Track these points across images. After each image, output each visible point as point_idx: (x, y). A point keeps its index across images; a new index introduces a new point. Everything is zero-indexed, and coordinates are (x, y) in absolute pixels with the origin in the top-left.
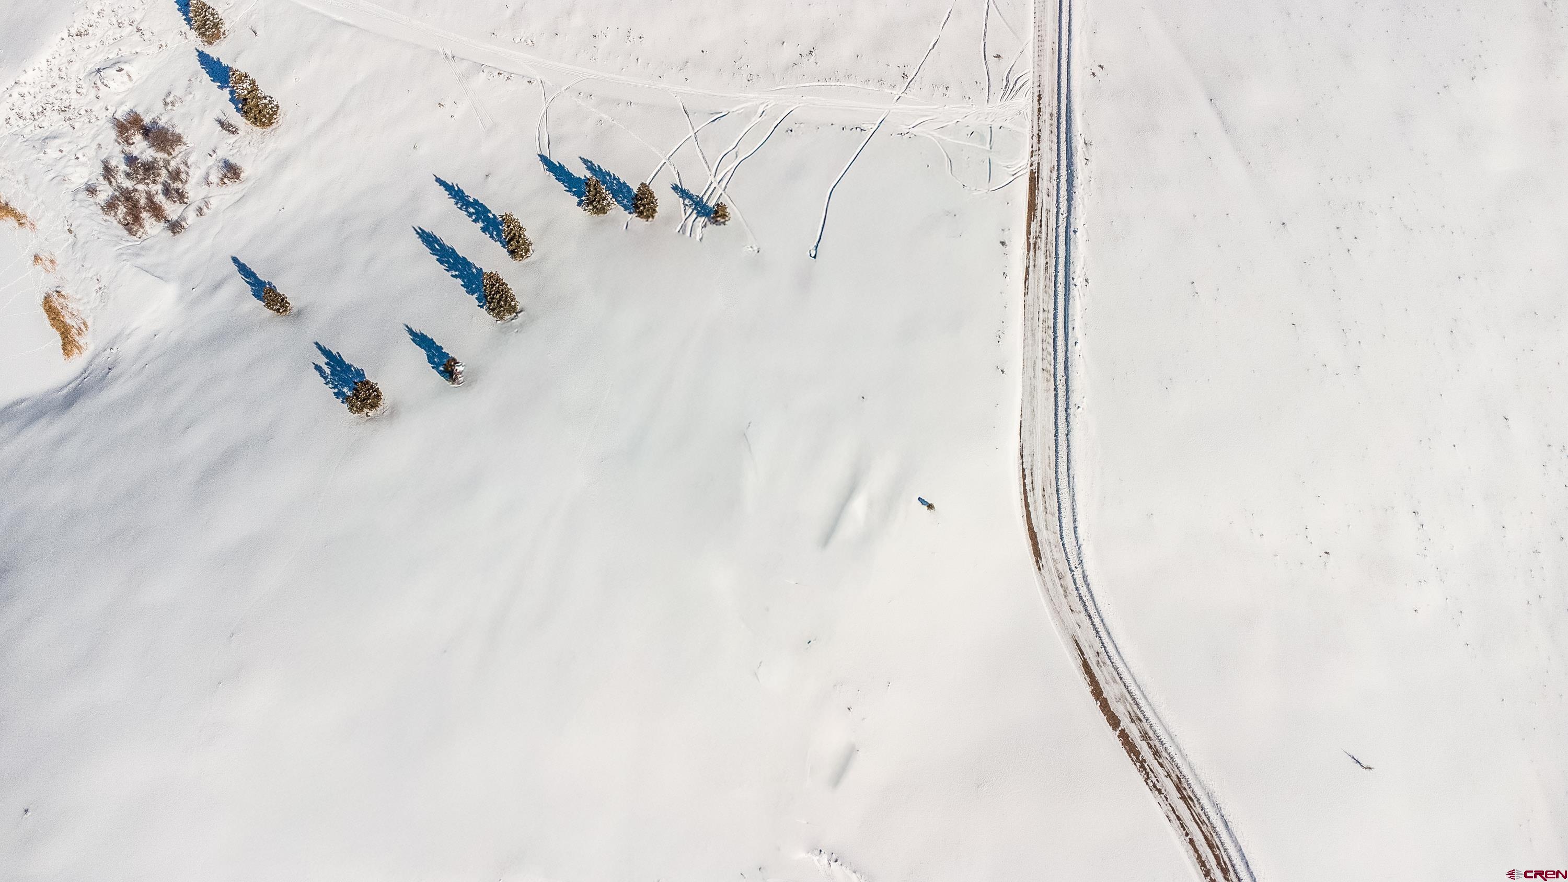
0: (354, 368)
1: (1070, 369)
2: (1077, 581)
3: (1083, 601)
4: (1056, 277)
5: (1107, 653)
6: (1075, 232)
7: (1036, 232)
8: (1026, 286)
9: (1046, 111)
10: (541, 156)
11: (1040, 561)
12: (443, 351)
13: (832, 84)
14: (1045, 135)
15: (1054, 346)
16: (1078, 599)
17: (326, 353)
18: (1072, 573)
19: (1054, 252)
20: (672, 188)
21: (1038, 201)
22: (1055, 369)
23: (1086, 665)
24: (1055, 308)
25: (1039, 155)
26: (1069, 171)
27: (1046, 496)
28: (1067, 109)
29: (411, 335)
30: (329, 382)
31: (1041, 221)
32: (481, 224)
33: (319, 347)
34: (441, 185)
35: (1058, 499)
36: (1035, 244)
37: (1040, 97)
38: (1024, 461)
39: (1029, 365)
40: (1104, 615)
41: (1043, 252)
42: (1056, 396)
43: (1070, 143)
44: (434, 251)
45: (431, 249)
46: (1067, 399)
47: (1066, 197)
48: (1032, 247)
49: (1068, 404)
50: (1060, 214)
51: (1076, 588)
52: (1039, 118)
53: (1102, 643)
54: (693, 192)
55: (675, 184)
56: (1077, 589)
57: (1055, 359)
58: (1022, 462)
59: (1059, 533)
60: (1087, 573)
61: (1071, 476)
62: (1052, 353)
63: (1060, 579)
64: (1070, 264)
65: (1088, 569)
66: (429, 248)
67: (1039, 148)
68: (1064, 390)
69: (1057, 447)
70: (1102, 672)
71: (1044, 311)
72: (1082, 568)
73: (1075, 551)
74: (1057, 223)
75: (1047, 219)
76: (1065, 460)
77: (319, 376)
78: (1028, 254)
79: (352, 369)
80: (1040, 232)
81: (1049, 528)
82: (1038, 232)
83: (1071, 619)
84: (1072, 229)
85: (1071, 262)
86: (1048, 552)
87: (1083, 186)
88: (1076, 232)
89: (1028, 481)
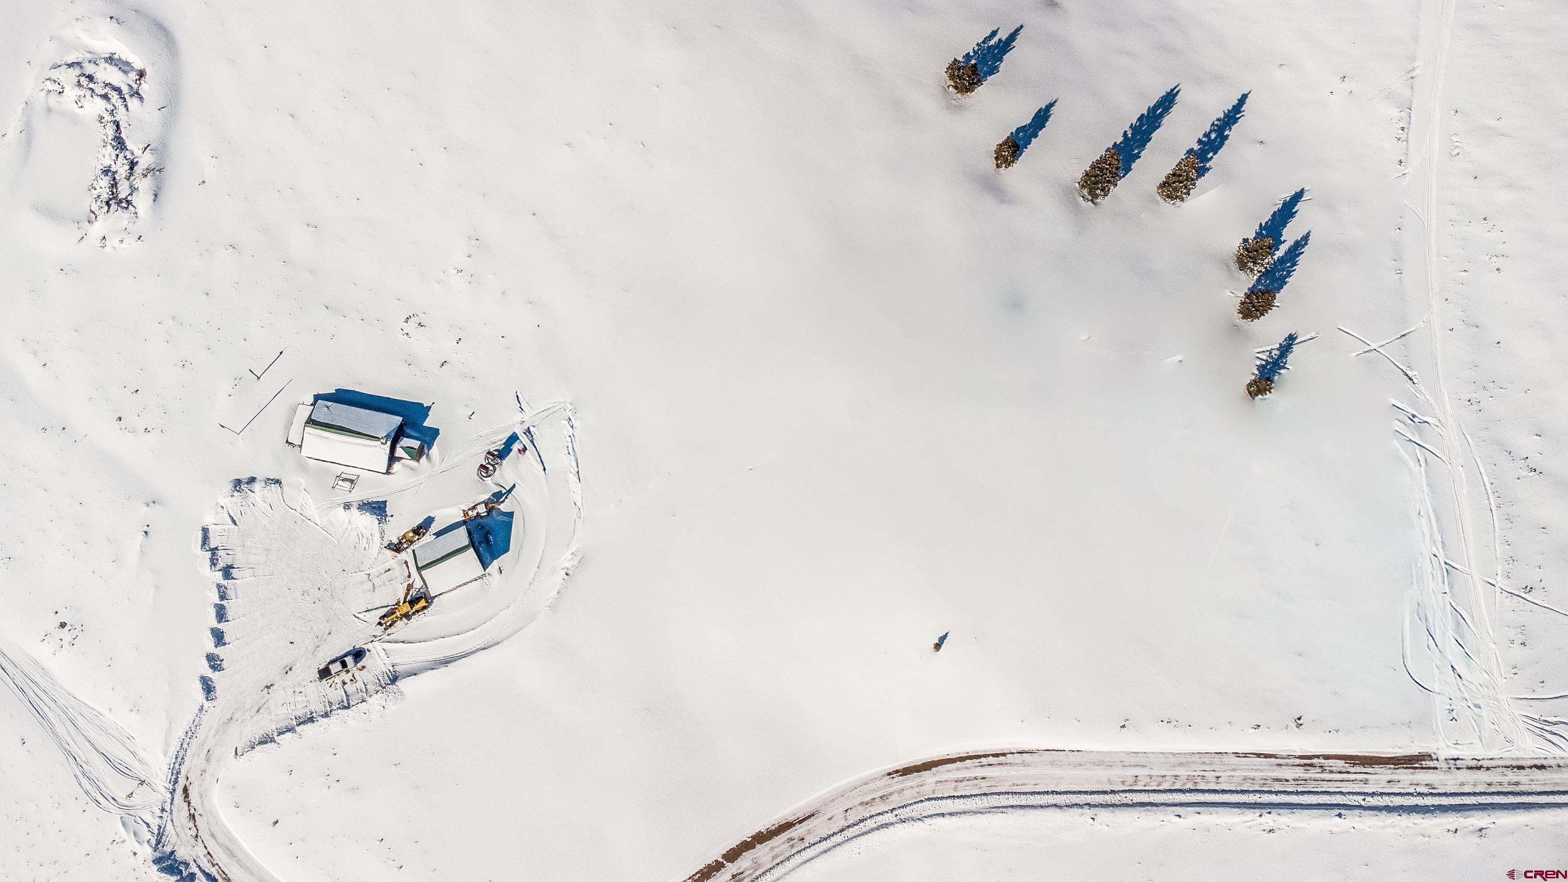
0: (999, 64)
1: (1142, 809)
2: (881, 816)
3: (859, 823)
4: (1270, 792)
5: (804, 849)
6: (1340, 815)
7: (1331, 766)
8: (1248, 755)
9: (1521, 776)
10: (1302, 191)
11: (898, 774)
12: (1033, 139)
13: (1492, 501)
14: (1482, 776)
15: (1170, 790)
16: (860, 817)
17: (1013, 37)
18: (889, 811)
19: (1303, 790)
20: (1290, 335)
21: (1377, 769)
22: (1140, 791)
23: (787, 826)
24: (1224, 792)
25: (1450, 768)
26: (1432, 808)
27: (975, 781)
28: (1530, 803)
29: (1045, 107)
30: (979, 46)
31: (1348, 772)
32: (1196, 147)
33: (1017, 31)
34: (1238, 100)
35: (975, 796)
36: (1311, 765)
37: (1541, 767)
38: (1015, 755)
39: (1138, 759)
40: (846, 846)
41: (1302, 775)
42: (1105, 792)
43: (1476, 809)
44: (1151, 111)
45: (1155, 106)
46: (1102, 806)
47: (1391, 804)
48: (1307, 761)
49: (1095, 806)
50: (1363, 797)
51: (873, 816)
52: (1508, 767)
53: (814, 844)
54: (1290, 358)
55: (1297, 337)
56: (871, 817)
57: (1154, 791)
58: (1013, 753)
59: (934, 796)
60: (891, 828)
61: (1004, 810)
62: (1160, 788)
63: (881, 798)
64: (1291, 809)
65: (895, 829)
66: (1155, 104)
67: (1460, 768)
68: (1113, 802)
69: (1039, 793)
70: (784, 843)
71: (1218, 777)
72: (897, 823)
73: (915, 814)
74: (1349, 793)
75: (1352, 781)
76: (1023, 803)
77: (985, 36)
78: (1295, 757)
79: (998, 63)
80: (1332, 772)
81: (938, 784)
82: (1331, 768)
83: (837, 810)
84: (1343, 812)
85: (1294, 811)
86: (911, 784)
87: (1413, 826)
88: (1340, 817)
89: (991, 760)
